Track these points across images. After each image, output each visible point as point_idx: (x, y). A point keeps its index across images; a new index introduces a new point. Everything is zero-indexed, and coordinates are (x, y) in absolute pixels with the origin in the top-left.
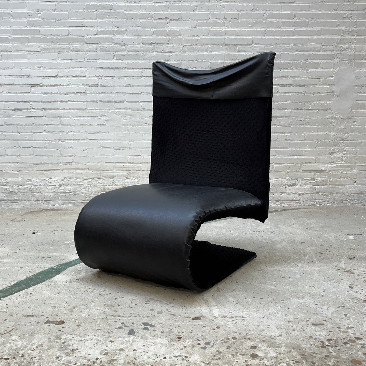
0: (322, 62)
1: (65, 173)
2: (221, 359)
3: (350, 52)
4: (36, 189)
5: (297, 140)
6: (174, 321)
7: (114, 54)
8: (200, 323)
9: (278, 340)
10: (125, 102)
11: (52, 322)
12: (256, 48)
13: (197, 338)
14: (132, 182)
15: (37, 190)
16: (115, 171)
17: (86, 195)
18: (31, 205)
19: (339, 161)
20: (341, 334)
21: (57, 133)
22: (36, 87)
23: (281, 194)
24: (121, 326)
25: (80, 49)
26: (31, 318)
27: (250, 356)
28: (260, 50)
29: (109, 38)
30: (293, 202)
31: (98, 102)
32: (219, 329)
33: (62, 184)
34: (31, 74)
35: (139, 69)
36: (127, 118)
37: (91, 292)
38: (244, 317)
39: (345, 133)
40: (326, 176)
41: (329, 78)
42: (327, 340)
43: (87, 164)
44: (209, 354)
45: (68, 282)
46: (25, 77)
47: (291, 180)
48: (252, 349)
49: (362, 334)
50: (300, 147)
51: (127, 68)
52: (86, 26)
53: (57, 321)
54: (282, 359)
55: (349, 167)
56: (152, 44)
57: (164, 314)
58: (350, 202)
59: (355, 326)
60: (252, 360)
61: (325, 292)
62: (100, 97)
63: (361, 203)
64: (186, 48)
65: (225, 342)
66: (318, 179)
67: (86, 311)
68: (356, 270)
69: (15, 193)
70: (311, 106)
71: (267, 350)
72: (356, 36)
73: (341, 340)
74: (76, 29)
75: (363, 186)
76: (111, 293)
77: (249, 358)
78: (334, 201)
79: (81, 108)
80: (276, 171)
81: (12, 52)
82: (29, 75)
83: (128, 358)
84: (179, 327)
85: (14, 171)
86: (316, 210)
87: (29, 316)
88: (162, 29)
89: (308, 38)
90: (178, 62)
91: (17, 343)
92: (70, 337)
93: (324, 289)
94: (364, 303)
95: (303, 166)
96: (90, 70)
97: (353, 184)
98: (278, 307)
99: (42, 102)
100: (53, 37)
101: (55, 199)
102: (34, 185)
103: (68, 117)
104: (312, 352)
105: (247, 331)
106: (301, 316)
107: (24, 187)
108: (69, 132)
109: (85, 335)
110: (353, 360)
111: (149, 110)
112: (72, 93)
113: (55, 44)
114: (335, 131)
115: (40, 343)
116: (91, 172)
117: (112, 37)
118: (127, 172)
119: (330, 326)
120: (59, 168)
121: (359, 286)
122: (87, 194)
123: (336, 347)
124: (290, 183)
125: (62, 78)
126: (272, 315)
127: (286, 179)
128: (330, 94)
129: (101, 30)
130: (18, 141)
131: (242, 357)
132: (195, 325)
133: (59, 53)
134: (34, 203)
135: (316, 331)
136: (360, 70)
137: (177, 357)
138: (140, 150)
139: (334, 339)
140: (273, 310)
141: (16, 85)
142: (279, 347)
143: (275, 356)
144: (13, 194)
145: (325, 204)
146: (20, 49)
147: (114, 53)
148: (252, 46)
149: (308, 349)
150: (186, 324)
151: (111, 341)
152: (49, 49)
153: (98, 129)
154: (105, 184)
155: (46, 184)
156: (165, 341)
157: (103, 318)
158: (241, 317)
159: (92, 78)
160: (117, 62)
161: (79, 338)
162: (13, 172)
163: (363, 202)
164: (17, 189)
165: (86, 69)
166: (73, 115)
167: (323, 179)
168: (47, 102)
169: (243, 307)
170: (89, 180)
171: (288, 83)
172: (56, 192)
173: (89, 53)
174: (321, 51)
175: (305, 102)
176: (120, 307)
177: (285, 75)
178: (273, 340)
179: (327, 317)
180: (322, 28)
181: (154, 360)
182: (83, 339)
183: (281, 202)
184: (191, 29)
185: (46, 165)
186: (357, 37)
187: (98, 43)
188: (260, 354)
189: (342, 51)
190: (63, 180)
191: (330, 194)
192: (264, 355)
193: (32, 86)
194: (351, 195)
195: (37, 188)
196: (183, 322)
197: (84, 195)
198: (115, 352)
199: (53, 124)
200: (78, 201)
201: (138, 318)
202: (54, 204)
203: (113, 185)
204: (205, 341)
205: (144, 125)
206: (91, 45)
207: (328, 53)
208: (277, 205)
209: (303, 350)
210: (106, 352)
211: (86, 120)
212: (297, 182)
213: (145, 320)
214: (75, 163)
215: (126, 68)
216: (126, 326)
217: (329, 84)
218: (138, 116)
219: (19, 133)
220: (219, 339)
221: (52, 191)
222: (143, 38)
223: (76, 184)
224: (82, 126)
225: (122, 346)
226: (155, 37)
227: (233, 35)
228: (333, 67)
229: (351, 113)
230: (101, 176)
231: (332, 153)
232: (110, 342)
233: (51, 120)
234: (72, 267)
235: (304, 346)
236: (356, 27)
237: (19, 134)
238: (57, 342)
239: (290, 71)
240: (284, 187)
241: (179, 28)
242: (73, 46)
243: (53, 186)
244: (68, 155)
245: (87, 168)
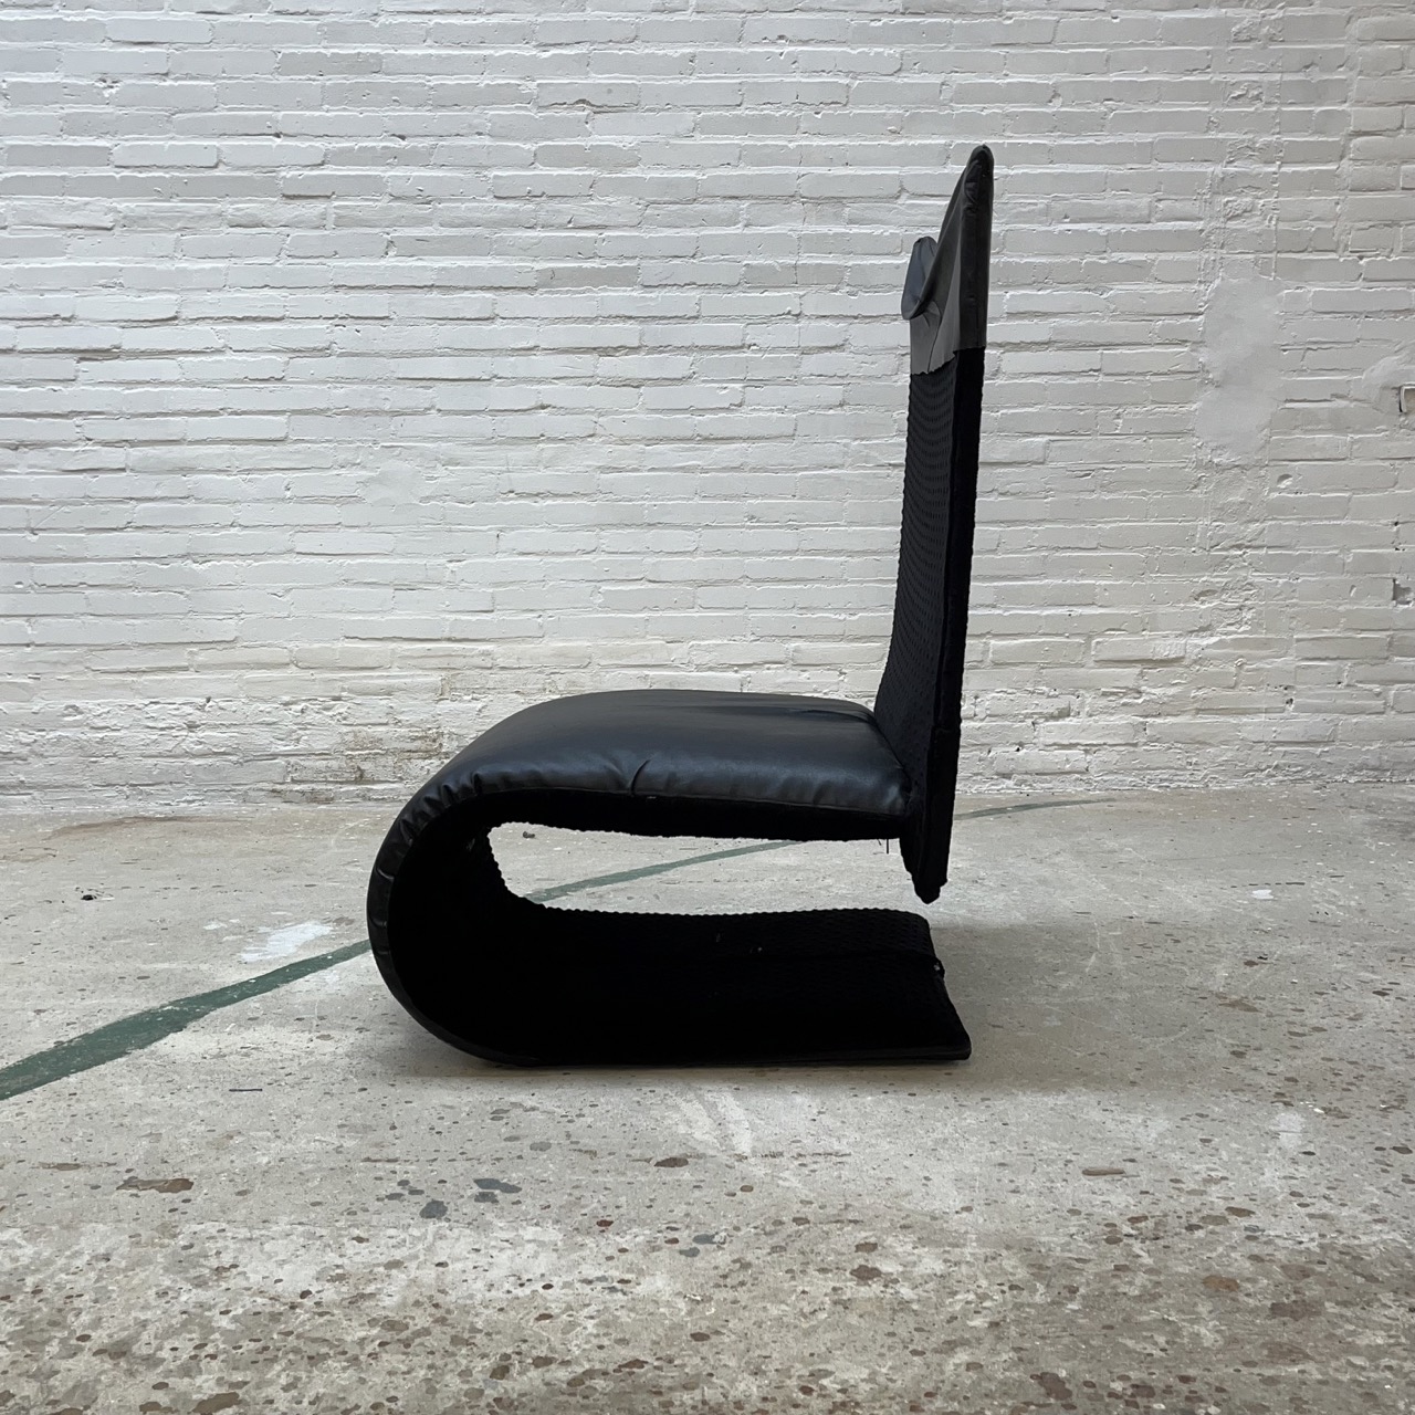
0: (1160, 258)
1: (211, 683)
2: (749, 1285)
3: (1260, 223)
4: (97, 742)
5: (1073, 549)
6: (590, 1173)
7: (389, 237)
8: (682, 1175)
9: (955, 1223)
10: (432, 411)
11: (148, 1185)
12: (913, 212)
13: (669, 1222)
14: (463, 712)
15: (101, 747)
16: (393, 672)
17: (286, 761)
18: (80, 801)
19: (1229, 625)
20: (1182, 1200)
21: (177, 530)
22: (97, 360)
23: (1018, 750)
24: (398, 1190)
25: (264, 216)
26: (72, 1174)
27: (851, 1273)
28: (929, 218)
29: (370, 176)
30: (1061, 778)
31: (329, 413)
32: (748, 1194)
33: (198, 723)
34: (80, 313)
35: (481, 289)
36: (441, 471)
37: (293, 1087)
38: (842, 1155)
39: (1250, 521)
40: (1180, 678)
41: (1186, 320)
42: (1129, 1220)
43: (291, 645)
44: (706, 1269)
45: (208, 1057)
46: (56, 322)
47: (1052, 697)
48: (860, 1253)
49: (1254, 1197)
50: (1083, 575)
51: (438, 287)
52: (285, 135)
53: (167, 1182)
54: (964, 1279)
55: (1265, 644)
56: (531, 196)
57: (555, 1150)
58: (1274, 776)
59: (1232, 1174)
60: (858, 1285)
61: (1142, 1073)
62: (340, 395)
63: (1315, 777)
64: (657, 212)
65: (765, 1234)
66: (1153, 691)
67: (273, 1145)
68: (1264, 999)
69: (19, 758)
70: (1121, 421)
71: (914, 1254)
72: (1280, 167)
73: (1179, 1217)
74: (245, 143)
75: (1320, 717)
76: (365, 1089)
77: (846, 1281)
78: (1213, 772)
79: (267, 437)
80: (996, 664)
81: (8, 229)
82: (72, 317)
83: (416, 1289)
84: (606, 1189)
85: (17, 675)
86: (1145, 806)
87: (62, 1167)
88: (565, 143)
89: (1105, 171)
90: (628, 264)
91: (18, 1252)
92: (211, 1228)
93: (1142, 1061)
94: (1277, 1104)
95: (1098, 643)
96: (300, 294)
97: (1283, 710)
98: (968, 1121)
99: (122, 414)
100: (162, 174)
101: (170, 780)
102: (93, 728)
103: (220, 471)
104: (1070, 1258)
105: (848, 1197)
106: (1047, 1146)
107: (52, 735)
108: (223, 527)
109: (264, 1222)
110: (1211, 1276)
111: (520, 442)
112: (233, 381)
113: (169, 201)
114: (1212, 514)
115: (102, 1250)
116: (307, 674)
117: (382, 175)
118: (444, 673)
119: (1145, 1176)
120: (187, 664)
121: (1267, 1051)
122: (290, 759)
123: (1157, 1239)
124: (1052, 706)
125: (194, 327)
126: (943, 1148)
127: (1034, 692)
128: (1190, 376)
129: (339, 148)
130: (32, 564)
131: (821, 1276)
132: (664, 1184)
133: (184, 233)
134: (90, 796)
135: (1094, 1193)
136: (1298, 288)
137: (590, 1282)
138: (491, 590)
139: (1153, 1217)
140: (949, 1130)
141: (21, 352)
142: (956, 1246)
143: (939, 1274)
144: (11, 762)
145: (1183, 784)
146: (36, 220)
147: (388, 234)
148: (900, 201)
149: (1059, 1249)
150: (632, 1180)
151: (360, 1240)
152: (145, 218)
153: (331, 513)
154: (358, 722)
155: (136, 724)
156: (553, 1234)
157: (332, 1169)
158: (831, 1154)
159: (308, 324)
160: (400, 264)
161: (244, 1233)
162: (9, 679)
163: (1322, 775)
164: (28, 745)
165: (284, 292)
166: (237, 464)
167: (1172, 691)
168: (143, 415)
169: (843, 1122)
170: (299, 708)
171: (1038, 340)
172: (173, 753)
173: (295, 233)
174: (1153, 219)
175: (1100, 407)
176: (397, 1132)
177: (1021, 310)
178: (937, 1225)
179: (1138, 1149)
180: (1156, 135)
181: (509, 1292)
182: (256, 1233)
183: (1020, 777)
184: (672, 141)
185: (135, 652)
186: (1283, 169)
187: (328, 197)
188: (888, 1267)
189: (1229, 219)
190: (201, 708)
191: (1198, 749)
192: (901, 1269)
193: (80, 355)
194: (1277, 749)
195: (102, 738)
196: (624, 1174)
197: (281, 761)
198: (371, 1271)
199: (162, 499)
200: (260, 785)
201: (461, 1165)
202: (169, 799)
203: (391, 722)
204: (695, 1231)
205: (504, 500)
206: (304, 202)
207: (1181, 226)
208: (1002, 789)
209: (1040, 1252)
210: (339, 1271)
211: (286, 483)
212: (1075, 703)
213: (485, 1172)
214: (245, 644)
215: (432, 286)
216: (414, 1192)
217: (1186, 341)
218: (483, 465)
219: (33, 531)
220: (748, 1224)
221: (161, 749)
222: (496, 177)
223: (250, 720)
224: (271, 506)
225: (398, 1254)
226: (542, 170)
227: (830, 162)
228: (1200, 276)
229: (1268, 446)
230: (343, 690)
231: (1202, 594)
232: (355, 1242)
233: (155, 483)
234: (228, 1007)
235: (1043, 1239)
236: (1278, 130)
237: (35, 538)
238: (162, 1246)
239: (1040, 293)
240: (1029, 721)
241: (629, 138)
242: (236, 206)
243: (162, 729)
244: (218, 614)
245: (293, 662)
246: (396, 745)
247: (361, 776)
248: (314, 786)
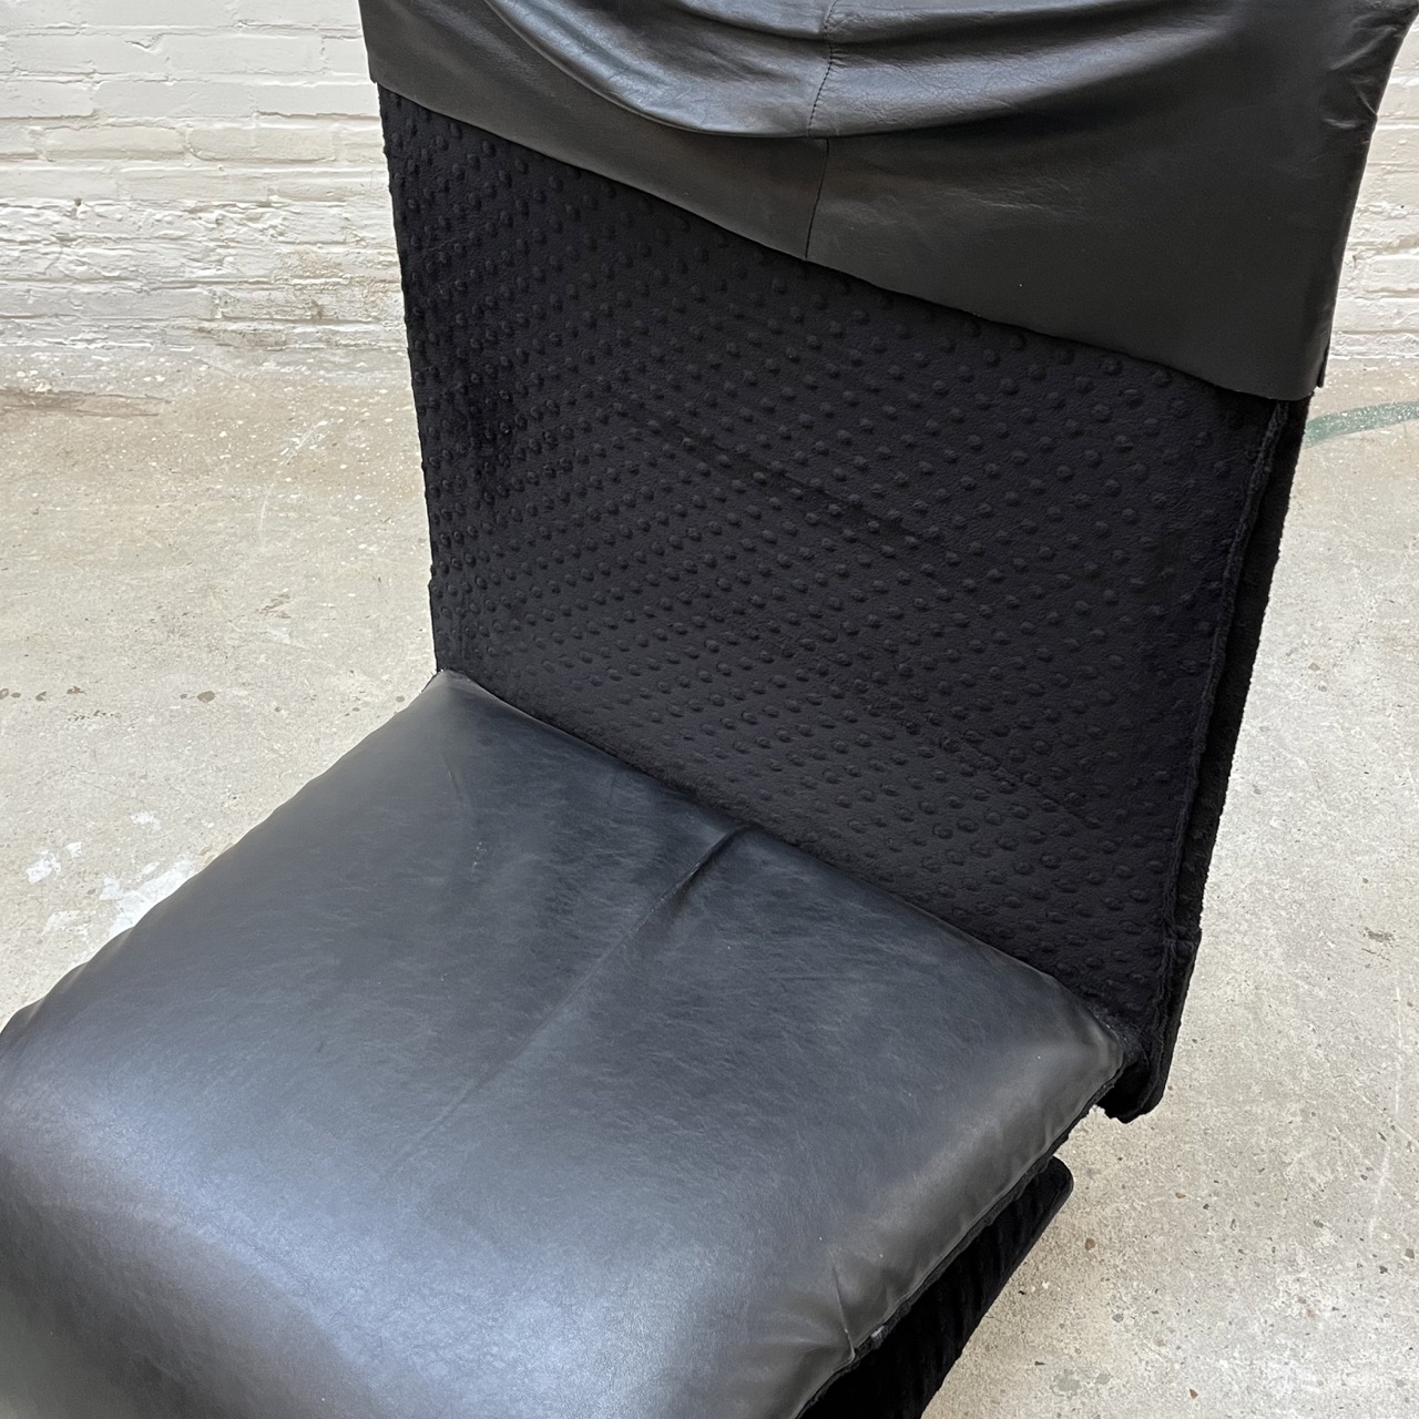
1: (75, 177)
16: (341, 168)
17: (210, 291)
33: (72, 236)
43: (179, 125)
101: (54, 311)
116: (214, 168)
120: (32, 150)
122: (214, 288)
154: (302, 238)
170: (212, 217)
172: (48, 277)
197: (202, 291)
200: (180, 322)
202: (59, 337)
203: (351, 239)
214: (111, 120)
221: (28, 270)
223: (144, 233)
230: (271, 192)
243: (22, 243)
244: (57, 73)
245: (188, 150)
246: (361, 272)
247: (320, 314)
248: (254, 325)
